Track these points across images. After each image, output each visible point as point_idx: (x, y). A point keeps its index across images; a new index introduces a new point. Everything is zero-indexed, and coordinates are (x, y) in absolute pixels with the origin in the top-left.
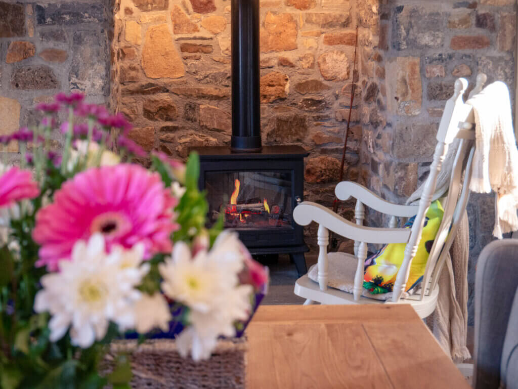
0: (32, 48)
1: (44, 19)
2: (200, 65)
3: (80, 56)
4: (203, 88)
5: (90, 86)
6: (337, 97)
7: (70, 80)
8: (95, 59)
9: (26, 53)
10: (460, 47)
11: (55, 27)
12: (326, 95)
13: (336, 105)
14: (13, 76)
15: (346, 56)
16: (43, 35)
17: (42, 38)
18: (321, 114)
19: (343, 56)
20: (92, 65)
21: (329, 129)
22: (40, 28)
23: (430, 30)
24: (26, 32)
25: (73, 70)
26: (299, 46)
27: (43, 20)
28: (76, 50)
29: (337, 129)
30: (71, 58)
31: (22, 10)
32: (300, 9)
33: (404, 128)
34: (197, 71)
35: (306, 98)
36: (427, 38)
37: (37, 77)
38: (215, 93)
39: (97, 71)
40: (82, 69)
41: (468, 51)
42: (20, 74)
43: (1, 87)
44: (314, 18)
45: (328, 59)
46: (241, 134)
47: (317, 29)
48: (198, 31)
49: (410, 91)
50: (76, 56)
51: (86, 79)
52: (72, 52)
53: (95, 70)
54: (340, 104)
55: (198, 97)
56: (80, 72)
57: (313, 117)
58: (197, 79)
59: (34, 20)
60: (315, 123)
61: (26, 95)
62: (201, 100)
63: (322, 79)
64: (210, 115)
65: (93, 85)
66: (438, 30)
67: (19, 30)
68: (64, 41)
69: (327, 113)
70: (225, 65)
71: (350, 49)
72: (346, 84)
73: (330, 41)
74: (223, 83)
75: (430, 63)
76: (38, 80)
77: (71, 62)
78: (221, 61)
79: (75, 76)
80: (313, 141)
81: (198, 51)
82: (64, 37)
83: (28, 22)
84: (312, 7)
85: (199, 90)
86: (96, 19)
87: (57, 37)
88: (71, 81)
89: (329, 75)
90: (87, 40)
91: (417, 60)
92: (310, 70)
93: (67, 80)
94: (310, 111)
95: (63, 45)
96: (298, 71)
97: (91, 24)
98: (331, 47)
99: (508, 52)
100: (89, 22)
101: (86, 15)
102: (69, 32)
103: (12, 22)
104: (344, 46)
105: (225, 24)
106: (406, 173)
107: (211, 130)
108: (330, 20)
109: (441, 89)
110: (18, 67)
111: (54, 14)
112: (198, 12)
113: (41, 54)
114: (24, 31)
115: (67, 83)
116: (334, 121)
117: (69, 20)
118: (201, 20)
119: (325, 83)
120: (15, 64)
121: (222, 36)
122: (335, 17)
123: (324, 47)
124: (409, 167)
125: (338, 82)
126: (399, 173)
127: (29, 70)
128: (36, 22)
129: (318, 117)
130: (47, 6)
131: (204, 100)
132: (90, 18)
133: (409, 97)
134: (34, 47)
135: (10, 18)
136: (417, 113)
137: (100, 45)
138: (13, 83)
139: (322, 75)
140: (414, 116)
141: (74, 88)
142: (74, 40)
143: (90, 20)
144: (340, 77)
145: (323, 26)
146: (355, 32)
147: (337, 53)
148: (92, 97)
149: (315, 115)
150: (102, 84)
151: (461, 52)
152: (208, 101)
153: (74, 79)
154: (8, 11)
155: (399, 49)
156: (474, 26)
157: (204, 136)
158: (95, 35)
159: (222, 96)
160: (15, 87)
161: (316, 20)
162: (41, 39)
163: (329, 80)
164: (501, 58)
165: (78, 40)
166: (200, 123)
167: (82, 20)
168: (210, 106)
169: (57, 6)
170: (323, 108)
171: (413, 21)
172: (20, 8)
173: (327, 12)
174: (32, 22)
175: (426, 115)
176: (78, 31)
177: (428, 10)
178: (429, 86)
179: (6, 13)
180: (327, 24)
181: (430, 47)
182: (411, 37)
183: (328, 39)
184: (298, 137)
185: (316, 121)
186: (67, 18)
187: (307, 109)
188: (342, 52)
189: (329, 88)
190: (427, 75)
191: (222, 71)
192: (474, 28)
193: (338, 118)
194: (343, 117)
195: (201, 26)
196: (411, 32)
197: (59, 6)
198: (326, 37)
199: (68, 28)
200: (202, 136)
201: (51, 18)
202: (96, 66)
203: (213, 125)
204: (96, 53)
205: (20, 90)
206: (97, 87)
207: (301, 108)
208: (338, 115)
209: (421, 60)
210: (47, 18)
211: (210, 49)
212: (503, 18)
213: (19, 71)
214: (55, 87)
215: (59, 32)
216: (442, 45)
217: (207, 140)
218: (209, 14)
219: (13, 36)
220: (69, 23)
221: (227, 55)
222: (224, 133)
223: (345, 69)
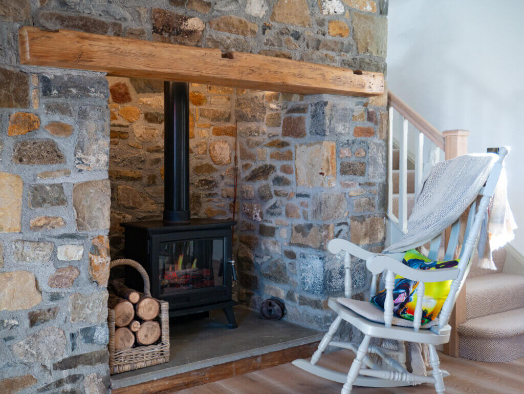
0: (37, 120)
1: (50, 91)
2: (118, 150)
3: (85, 131)
4: (121, 170)
5: (95, 161)
6: (223, 177)
7: (75, 155)
8: (100, 134)
9: (31, 125)
10: (359, 135)
11: (61, 100)
12: (215, 177)
13: (222, 185)
14: (16, 151)
15: (229, 145)
16: (48, 107)
17: (48, 110)
18: (211, 192)
19: (227, 145)
20: (97, 140)
21: (217, 204)
22: (44, 100)
23: (342, 121)
24: (29, 103)
25: (79, 144)
26: (196, 135)
27: (48, 92)
28: (81, 124)
29: (222, 204)
30: (76, 132)
31: (26, 79)
32: (196, 105)
33: (327, 197)
34: (115, 155)
35: (201, 178)
36: (341, 127)
37: (43, 151)
38: (131, 175)
39: (101, 147)
40: (87, 144)
41: (363, 138)
42: (24, 148)
43: (1, 161)
44: (206, 113)
45: (217, 147)
46: (175, 209)
47: (208, 122)
48: (117, 119)
49: (331, 168)
50: (82, 131)
51: (90, 154)
52: (77, 126)
53: (99, 145)
54: (225, 183)
55: (116, 178)
56: (85, 147)
57: (206, 194)
58: (116, 162)
59: (39, 92)
60: (207, 199)
61: (30, 170)
62: (119, 181)
63: (212, 163)
64: (127, 195)
65: (98, 161)
66: (347, 122)
67: (23, 101)
68: (70, 115)
69: (215, 190)
70: (139, 150)
71: (231, 139)
72: (229, 168)
73: (218, 132)
74: (138, 166)
75: (342, 146)
76: (45, 154)
77: (77, 136)
78: (135, 146)
79: (81, 151)
80: (206, 214)
81: (116, 137)
82: (70, 110)
83: (32, 93)
84: (204, 103)
85: (117, 172)
86: (102, 95)
87: (64, 110)
88: (77, 156)
89: (218, 160)
90: (92, 115)
91: (334, 144)
92: (204, 155)
93: (73, 155)
94: (204, 190)
95: (69, 119)
96: (195, 157)
97: (97, 99)
98: (219, 138)
99: (384, 140)
100: (96, 97)
101: (93, 90)
102: (75, 105)
103: (14, 91)
104: (227, 137)
105: (139, 114)
106: (329, 232)
107: (127, 208)
108: (217, 115)
109: (350, 167)
110: (21, 140)
111: (60, 87)
112: (117, 102)
113: (46, 127)
114: (28, 102)
115: (73, 158)
116: (220, 197)
117: (76, 94)
118: (118, 110)
119: (215, 166)
120: (19, 137)
121: (137, 124)
122: (221, 113)
123: (214, 137)
124: (330, 227)
125: (223, 165)
126: (324, 233)
127: (34, 143)
128: (41, 94)
129: (210, 194)
130: (53, 78)
131: (122, 181)
132: (96, 92)
133: (330, 173)
134: (39, 119)
135: (12, 87)
136: (334, 185)
137: (105, 121)
138: (16, 157)
139: (212, 160)
140: (333, 187)
141: (79, 163)
142: (79, 114)
143: (96, 95)
144: (225, 161)
145: (213, 120)
146: (234, 126)
147: (223, 142)
148: (97, 172)
149: (207, 192)
150: (107, 159)
151: (359, 138)
152: (124, 182)
153: (80, 155)
154: (10, 80)
155: (324, 135)
156: (366, 120)
157: (121, 214)
158: (100, 110)
159: (136, 177)
160: (18, 161)
161: (207, 115)
162: (46, 112)
163: (218, 164)
164: (380, 144)
165: (83, 115)
166: (118, 202)
167: (88, 95)
168: (127, 187)
169: (63, 79)
170: (213, 186)
171: (333, 114)
172: (25, 78)
173: (215, 109)
174: (37, 93)
175: (339, 186)
176: (84, 106)
177: (341, 106)
178: (342, 164)
179: (8, 81)
180: (215, 118)
181: (342, 134)
182: (332, 126)
183: (216, 130)
184: (195, 211)
185: (207, 197)
186: (74, 91)
187: (202, 188)
188: (226, 142)
189: (217, 170)
190: (341, 156)
191: (137, 155)
192: (366, 122)
193: (224, 195)
194: (227, 194)
195: (119, 115)
196: (332, 122)
197: (66, 79)
198: (214, 129)
199: (73, 102)
200: (119, 213)
201: (58, 91)
202: (100, 142)
203: (129, 203)
204: (100, 129)
205: (24, 165)
206: (102, 162)
207: (198, 186)
208: (224, 192)
209: (337, 144)
210: (54, 90)
211: (126, 136)
212: (381, 115)
213: (23, 145)
214: (60, 163)
215: (65, 106)
216: (349, 133)
217: (124, 217)
218: (125, 105)
219: (16, 107)
220: (76, 97)
221: (141, 141)
222: (138, 210)
223: (228, 155)
